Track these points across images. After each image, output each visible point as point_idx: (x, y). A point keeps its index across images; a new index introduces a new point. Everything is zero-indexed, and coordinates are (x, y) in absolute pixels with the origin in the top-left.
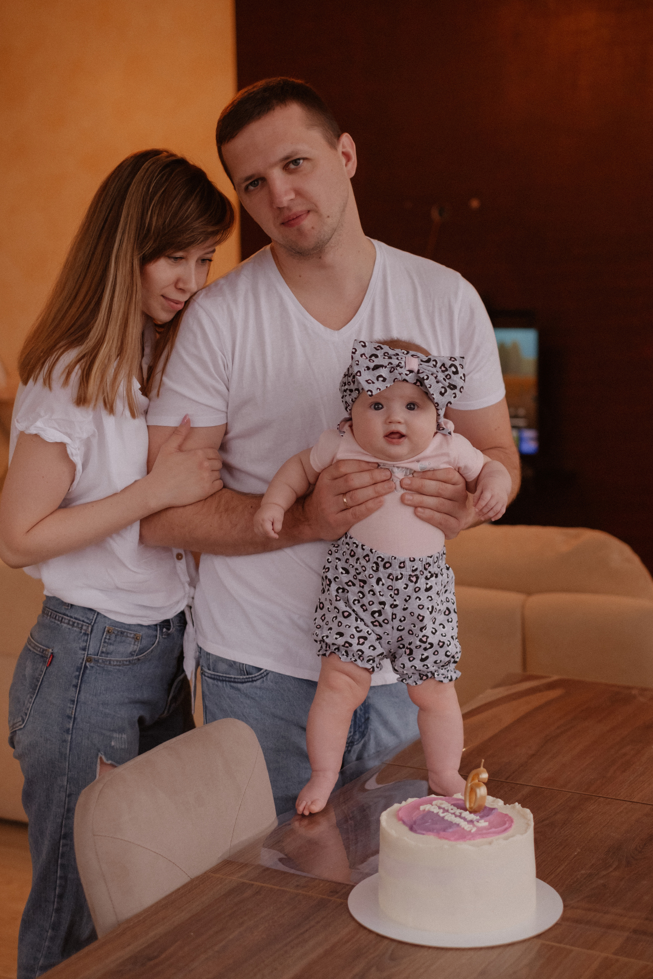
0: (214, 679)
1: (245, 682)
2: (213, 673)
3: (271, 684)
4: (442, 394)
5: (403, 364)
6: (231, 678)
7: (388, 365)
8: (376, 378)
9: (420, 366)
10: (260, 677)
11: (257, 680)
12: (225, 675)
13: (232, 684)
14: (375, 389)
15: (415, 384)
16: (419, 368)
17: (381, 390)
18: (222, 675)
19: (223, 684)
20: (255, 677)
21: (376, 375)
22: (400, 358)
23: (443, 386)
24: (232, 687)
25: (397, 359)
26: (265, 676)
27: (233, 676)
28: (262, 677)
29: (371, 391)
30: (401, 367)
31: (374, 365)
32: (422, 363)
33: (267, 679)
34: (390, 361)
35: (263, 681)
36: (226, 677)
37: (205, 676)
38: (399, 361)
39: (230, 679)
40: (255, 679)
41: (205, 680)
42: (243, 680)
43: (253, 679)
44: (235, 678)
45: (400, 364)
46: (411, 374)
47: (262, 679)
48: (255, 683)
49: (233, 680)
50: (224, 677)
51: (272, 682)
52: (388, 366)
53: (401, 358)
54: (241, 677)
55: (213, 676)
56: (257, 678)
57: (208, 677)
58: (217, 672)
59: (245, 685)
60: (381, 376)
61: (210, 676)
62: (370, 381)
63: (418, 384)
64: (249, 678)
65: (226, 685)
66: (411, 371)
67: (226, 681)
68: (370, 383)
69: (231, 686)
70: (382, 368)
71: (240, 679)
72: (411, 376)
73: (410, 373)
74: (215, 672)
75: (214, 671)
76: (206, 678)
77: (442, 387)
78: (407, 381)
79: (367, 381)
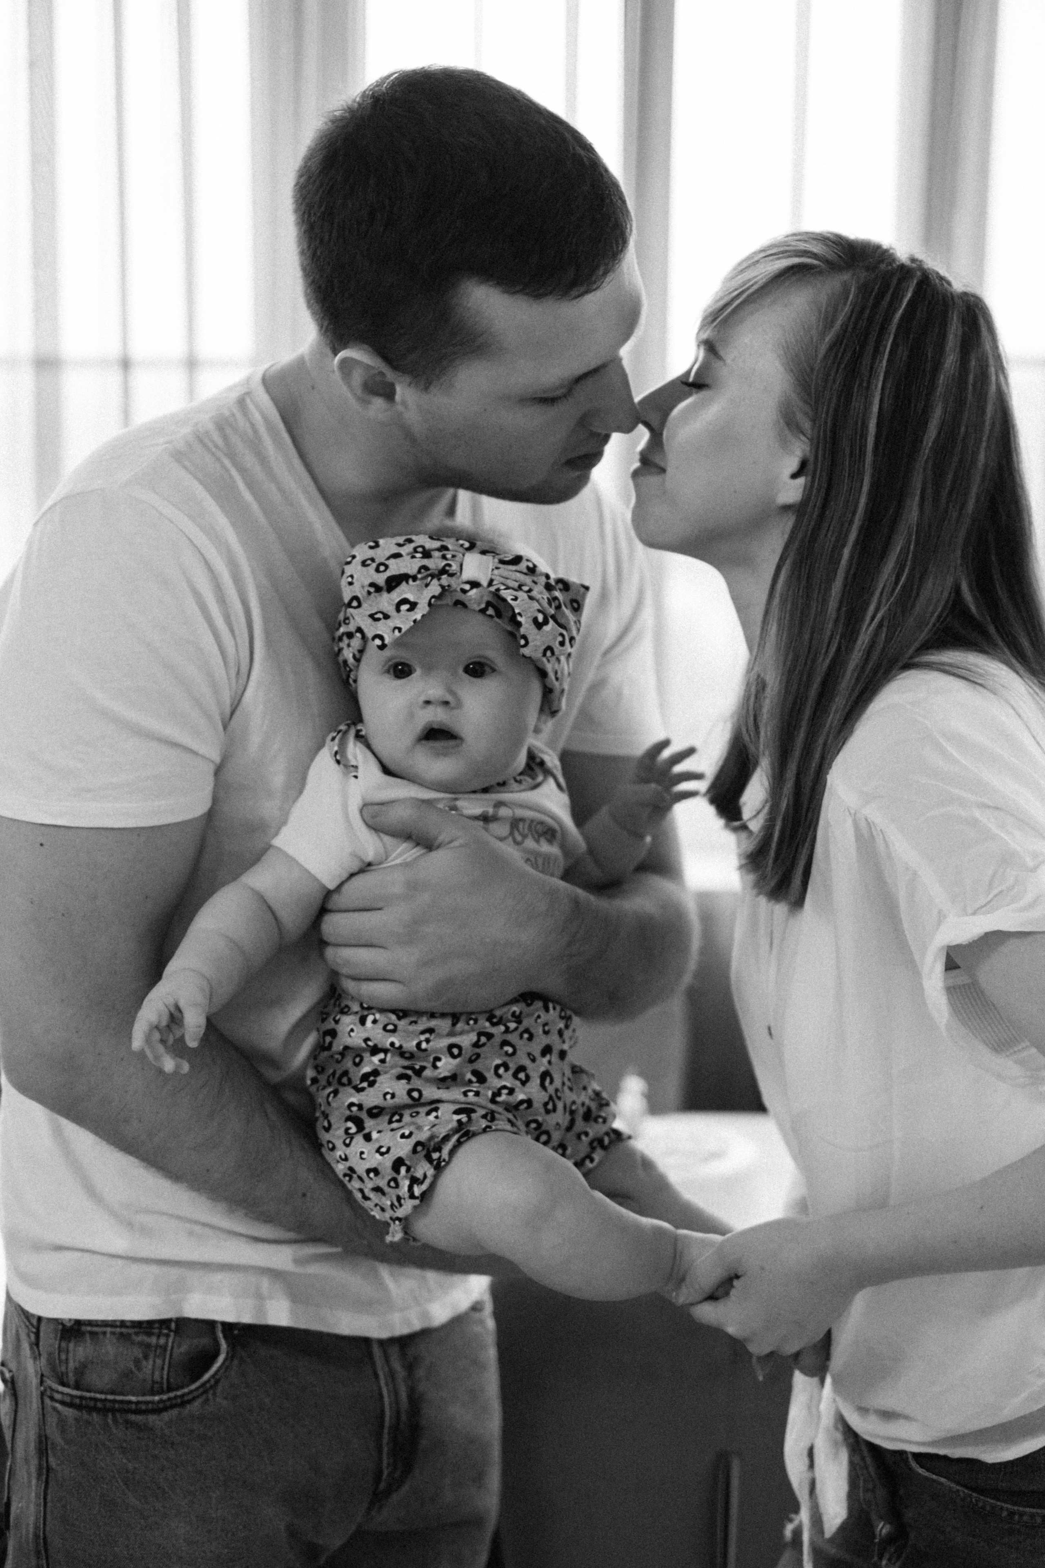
0: (79, 1407)
1: (165, 1409)
2: (75, 1393)
3: (224, 1403)
4: (539, 626)
5: (455, 567)
6: (130, 1402)
7: (419, 572)
8: (394, 607)
9: (496, 572)
10: (201, 1390)
11: (194, 1399)
12: (110, 1397)
13: (133, 1417)
14: (389, 631)
15: (483, 611)
16: (493, 577)
17: (403, 630)
18: (103, 1397)
19: (106, 1416)
20: (191, 1392)
21: (393, 601)
22: (449, 556)
23: (539, 607)
24: (128, 1424)
25: (444, 557)
26: (211, 1387)
27: (133, 1399)
28: (205, 1392)
29: (381, 637)
30: (452, 575)
31: (386, 577)
32: (500, 565)
33: (214, 1394)
34: (426, 562)
35: (207, 1400)
36: (114, 1401)
37: (52, 1398)
38: (445, 562)
39: (126, 1407)
40: (190, 1397)
41: (54, 1409)
42: (161, 1406)
43: (186, 1398)
44: (138, 1403)
45: (447, 568)
46: (474, 591)
47: (204, 1397)
48: (188, 1406)
49: (133, 1406)
50: (110, 1401)
51: (226, 1398)
52: (419, 576)
53: (454, 556)
54: (157, 1398)
55: (77, 1401)
56: (195, 1394)
57: (63, 1403)
58: (89, 1391)
59: (166, 1416)
60: (405, 601)
61: (68, 1399)
62: (380, 616)
63: (491, 611)
64: (176, 1397)
65: (115, 1420)
66: (475, 584)
67: (113, 1411)
68: (378, 620)
69: (127, 1422)
70: (407, 582)
71: (152, 1402)
72: (475, 593)
73: (472, 588)
74: (82, 1390)
75: (77, 1387)
76: (58, 1405)
77: (539, 611)
78: (464, 606)
79: (372, 616)
